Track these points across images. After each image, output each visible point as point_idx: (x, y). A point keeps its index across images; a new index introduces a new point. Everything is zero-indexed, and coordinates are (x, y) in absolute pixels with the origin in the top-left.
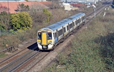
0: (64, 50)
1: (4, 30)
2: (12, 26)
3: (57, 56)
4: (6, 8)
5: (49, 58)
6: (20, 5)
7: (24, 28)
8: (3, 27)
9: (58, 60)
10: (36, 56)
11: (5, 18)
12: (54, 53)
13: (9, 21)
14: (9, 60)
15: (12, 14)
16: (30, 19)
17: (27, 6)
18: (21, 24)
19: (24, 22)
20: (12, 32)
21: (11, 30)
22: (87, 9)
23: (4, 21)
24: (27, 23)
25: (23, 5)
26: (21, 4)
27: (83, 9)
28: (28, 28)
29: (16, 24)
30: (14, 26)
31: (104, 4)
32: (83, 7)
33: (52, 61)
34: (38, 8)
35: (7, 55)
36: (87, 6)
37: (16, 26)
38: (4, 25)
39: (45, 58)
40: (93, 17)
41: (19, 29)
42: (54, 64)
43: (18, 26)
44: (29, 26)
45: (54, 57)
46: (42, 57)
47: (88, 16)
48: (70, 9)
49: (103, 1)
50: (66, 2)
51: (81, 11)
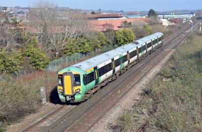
0: (167, 63)
1: (110, 46)
2: (117, 41)
3: (161, 69)
4: (111, 25)
7: (127, 43)
8: (109, 43)
9: (163, 73)
10: (142, 69)
11: (110, 35)
12: (158, 66)
13: (114, 37)
15: (116, 31)
16: (133, 35)
17: (130, 23)
18: (124, 39)
19: (128, 38)
22: (183, 25)
24: (130, 38)
25: (126, 22)
26: (124, 21)
27: (180, 24)
29: (120, 40)
31: (198, 19)
33: (157, 74)
34: (139, 24)
36: (183, 21)
37: (120, 42)
38: (109, 41)
39: (150, 71)
41: (123, 44)
42: (159, 76)
43: (122, 41)
45: (159, 70)
46: (148, 70)
47: (186, 30)
48: (167, 25)
49: (198, 16)
50: (163, 18)
51: (177, 26)
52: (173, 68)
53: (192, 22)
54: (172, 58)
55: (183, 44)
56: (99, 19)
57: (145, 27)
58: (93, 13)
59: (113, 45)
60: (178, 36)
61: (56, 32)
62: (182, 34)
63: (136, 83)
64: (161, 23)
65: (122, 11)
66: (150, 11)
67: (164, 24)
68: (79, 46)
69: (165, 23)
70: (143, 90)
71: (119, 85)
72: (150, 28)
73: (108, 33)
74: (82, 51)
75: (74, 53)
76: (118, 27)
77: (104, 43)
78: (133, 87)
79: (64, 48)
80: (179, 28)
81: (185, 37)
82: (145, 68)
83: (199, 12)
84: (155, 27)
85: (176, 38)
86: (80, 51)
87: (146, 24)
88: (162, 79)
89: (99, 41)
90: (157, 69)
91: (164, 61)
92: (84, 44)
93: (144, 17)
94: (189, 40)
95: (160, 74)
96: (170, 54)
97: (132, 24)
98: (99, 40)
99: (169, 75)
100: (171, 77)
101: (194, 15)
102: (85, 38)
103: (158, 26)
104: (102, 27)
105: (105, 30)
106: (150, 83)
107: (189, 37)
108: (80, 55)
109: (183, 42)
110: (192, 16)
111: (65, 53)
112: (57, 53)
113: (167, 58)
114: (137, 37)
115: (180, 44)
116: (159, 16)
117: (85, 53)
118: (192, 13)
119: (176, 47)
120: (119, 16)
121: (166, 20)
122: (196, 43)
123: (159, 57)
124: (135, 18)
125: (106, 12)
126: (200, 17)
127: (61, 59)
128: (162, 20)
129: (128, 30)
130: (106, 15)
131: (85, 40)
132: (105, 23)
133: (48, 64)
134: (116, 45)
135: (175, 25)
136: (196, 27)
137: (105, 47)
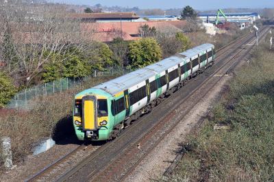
0: (218, 99)
2: (131, 60)
3: (208, 109)
5: (197, 112)
6: (141, 27)
7: (149, 63)
8: (117, 62)
10: (176, 108)
11: (119, 48)
12: (204, 103)
13: (125, 52)
15: (130, 41)
16: (158, 48)
17: (154, 29)
18: (143, 56)
19: (149, 54)
22: (242, 33)
23: (118, 53)
24: (154, 55)
25: (146, 27)
26: (143, 25)
27: (235, 32)
29: (136, 57)
30: (133, 60)
31: (264, 23)
32: (235, 29)
33: (203, 118)
36: (240, 27)
37: (136, 60)
38: (118, 59)
39: (191, 112)
40: (253, 46)
41: (141, 64)
42: (206, 121)
43: (140, 59)
45: (205, 111)
46: (186, 110)
47: (245, 43)
48: (214, 33)
49: (264, 19)
50: (207, 22)
51: (231, 34)
53: (257, 29)
54: (226, 89)
55: (244, 66)
56: (98, 21)
57: (178, 35)
58: (88, 10)
59: (125, 65)
60: (234, 52)
61: (27, 41)
62: (240, 50)
63: (168, 132)
64: (204, 30)
65: (136, 9)
66: (185, 9)
67: (208, 32)
68: (67, 66)
69: (211, 29)
70: (180, 145)
71: (139, 134)
72: (186, 37)
73: (115, 45)
74: (71, 75)
75: (58, 79)
76: (133, 36)
77: (110, 62)
78: (162, 138)
79: (41, 70)
80: (235, 38)
81: (246, 54)
82: (181, 107)
83: (266, 12)
84: (194, 38)
85: (230, 55)
86: (68, 75)
87: (180, 30)
88: (213, 126)
89: (100, 59)
90: (202, 108)
91: (212, 95)
92: (74, 63)
93: (175, 19)
94: (253, 60)
95: (207, 117)
96: (223, 83)
97: (157, 31)
98: (101, 56)
100: (230, 122)
101: (259, 17)
102: (77, 54)
103: (199, 35)
104: (105, 34)
105: (111, 39)
107: (254, 55)
108: (67, 82)
109: (243, 62)
110: (254, 18)
111: (43, 78)
112: (28, 78)
113: (218, 89)
114: (165, 52)
115: (238, 66)
116: (201, 17)
117: (77, 79)
118: (256, 14)
119: (231, 70)
120: (133, 16)
121: (212, 25)
123: (203, 86)
124: (160, 21)
125: (110, 9)
126: (268, 21)
127: (36, 88)
129: (150, 40)
130: (110, 14)
131: (77, 57)
133: (12, 96)
134: (129, 67)
135: (227, 33)
136: (262, 37)
137: (111, 68)
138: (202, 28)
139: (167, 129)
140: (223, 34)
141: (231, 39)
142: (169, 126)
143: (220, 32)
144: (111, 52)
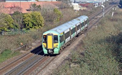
0: (76, 48)
1: (17, 29)
3: (69, 55)
4: (19, 8)
6: (32, 5)
7: (36, 27)
8: (16, 26)
9: (71, 58)
11: (18, 18)
12: (67, 51)
13: (22, 20)
14: (24, 58)
15: (25, 14)
17: (39, 6)
18: (33, 23)
19: (37, 21)
20: (24, 31)
21: (24, 29)
22: (96, 9)
23: (17, 21)
24: (39, 22)
25: (35, 5)
28: (40, 27)
29: (28, 23)
30: (26, 25)
31: (110, 4)
32: (91, 7)
34: (49, 8)
35: (22, 53)
36: (95, 6)
37: (28, 25)
38: (17, 24)
40: (102, 17)
41: (31, 28)
42: (67, 61)
43: (31, 25)
44: (41, 25)
45: (67, 56)
47: (96, 16)
48: (79, 9)
49: (110, 1)
50: (75, 2)
51: (89, 10)
52: (82, 54)
53: (104, 7)
54: (82, 43)
55: (94, 29)
57: (54, 10)
59: (21, 28)
62: (93, 19)
63: (43, 69)
64: (72, 8)
67: (75, 9)
69: (77, 7)
72: (60, 12)
73: (15, 16)
76: (27, 10)
77: (12, 26)
80: (91, 13)
81: (96, 22)
84: (66, 12)
87: (56, 7)
88: (70, 65)
89: (6, 24)
90: (65, 54)
91: (73, 47)
94: (100, 26)
95: (68, 59)
96: (80, 39)
97: (42, 7)
98: (6, 22)
99: (77, 60)
100: (80, 63)
103: (69, 10)
104: (9, 9)
105: (12, 12)
106: (57, 68)
122: (107, 29)
126: (113, 2)
128: (73, 4)
129: (38, 13)
132: (13, 6)
135: (87, 10)
136: (108, 12)
137: (13, 30)
138: (71, 6)
139: (43, 67)
140: (84, 10)
141: (89, 13)
142: (44, 65)
143: (82, 9)
144: (13, 20)
